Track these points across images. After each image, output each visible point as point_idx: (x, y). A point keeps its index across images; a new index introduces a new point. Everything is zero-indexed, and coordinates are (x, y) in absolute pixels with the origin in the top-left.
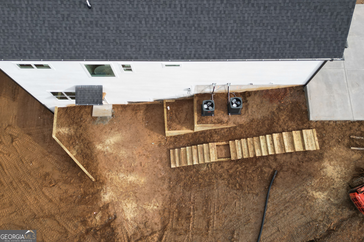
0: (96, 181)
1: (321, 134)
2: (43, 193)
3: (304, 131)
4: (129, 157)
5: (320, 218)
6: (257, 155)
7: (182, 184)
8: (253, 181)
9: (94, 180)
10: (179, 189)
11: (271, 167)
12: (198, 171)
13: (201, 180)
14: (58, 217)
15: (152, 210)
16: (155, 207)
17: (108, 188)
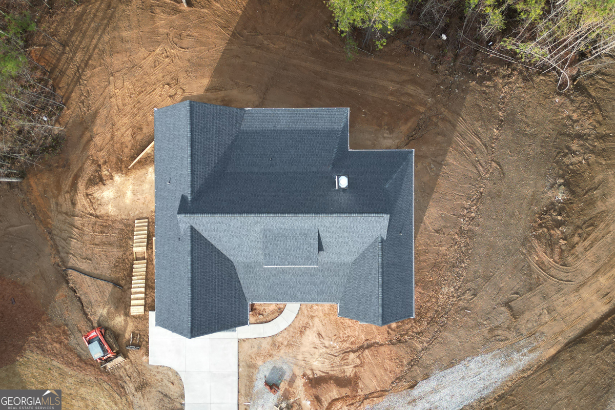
0: (128, 169)
1: (142, 317)
2: (128, 129)
3: (143, 307)
4: (143, 191)
5: (93, 310)
6: (133, 278)
7: (124, 228)
8: (118, 274)
9: (129, 167)
10: (121, 226)
11: (125, 285)
12: (130, 238)
13: (124, 241)
14: (111, 142)
15: (109, 208)
16: (110, 211)
17: (123, 178)
